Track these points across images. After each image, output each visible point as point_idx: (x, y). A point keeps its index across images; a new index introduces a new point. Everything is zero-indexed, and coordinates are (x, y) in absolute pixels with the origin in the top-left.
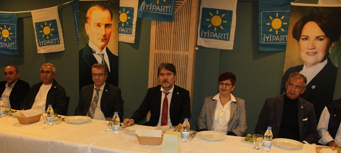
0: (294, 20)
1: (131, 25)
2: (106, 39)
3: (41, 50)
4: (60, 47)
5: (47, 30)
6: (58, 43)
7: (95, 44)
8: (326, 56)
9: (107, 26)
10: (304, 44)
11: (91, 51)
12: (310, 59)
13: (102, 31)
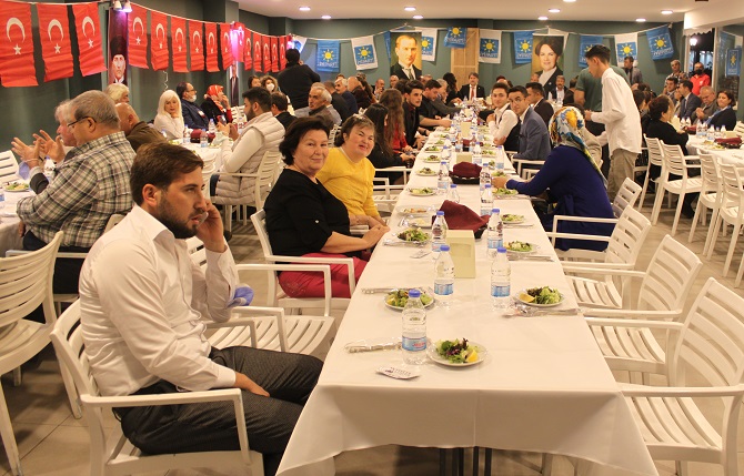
0: (536, 44)
1: (431, 48)
2: (412, 58)
3: (359, 68)
4: (375, 65)
5: (364, 53)
6: (373, 62)
7: (404, 62)
8: (556, 65)
9: (413, 49)
10: (542, 58)
11: (401, 67)
12: (546, 67)
13: (409, 53)
